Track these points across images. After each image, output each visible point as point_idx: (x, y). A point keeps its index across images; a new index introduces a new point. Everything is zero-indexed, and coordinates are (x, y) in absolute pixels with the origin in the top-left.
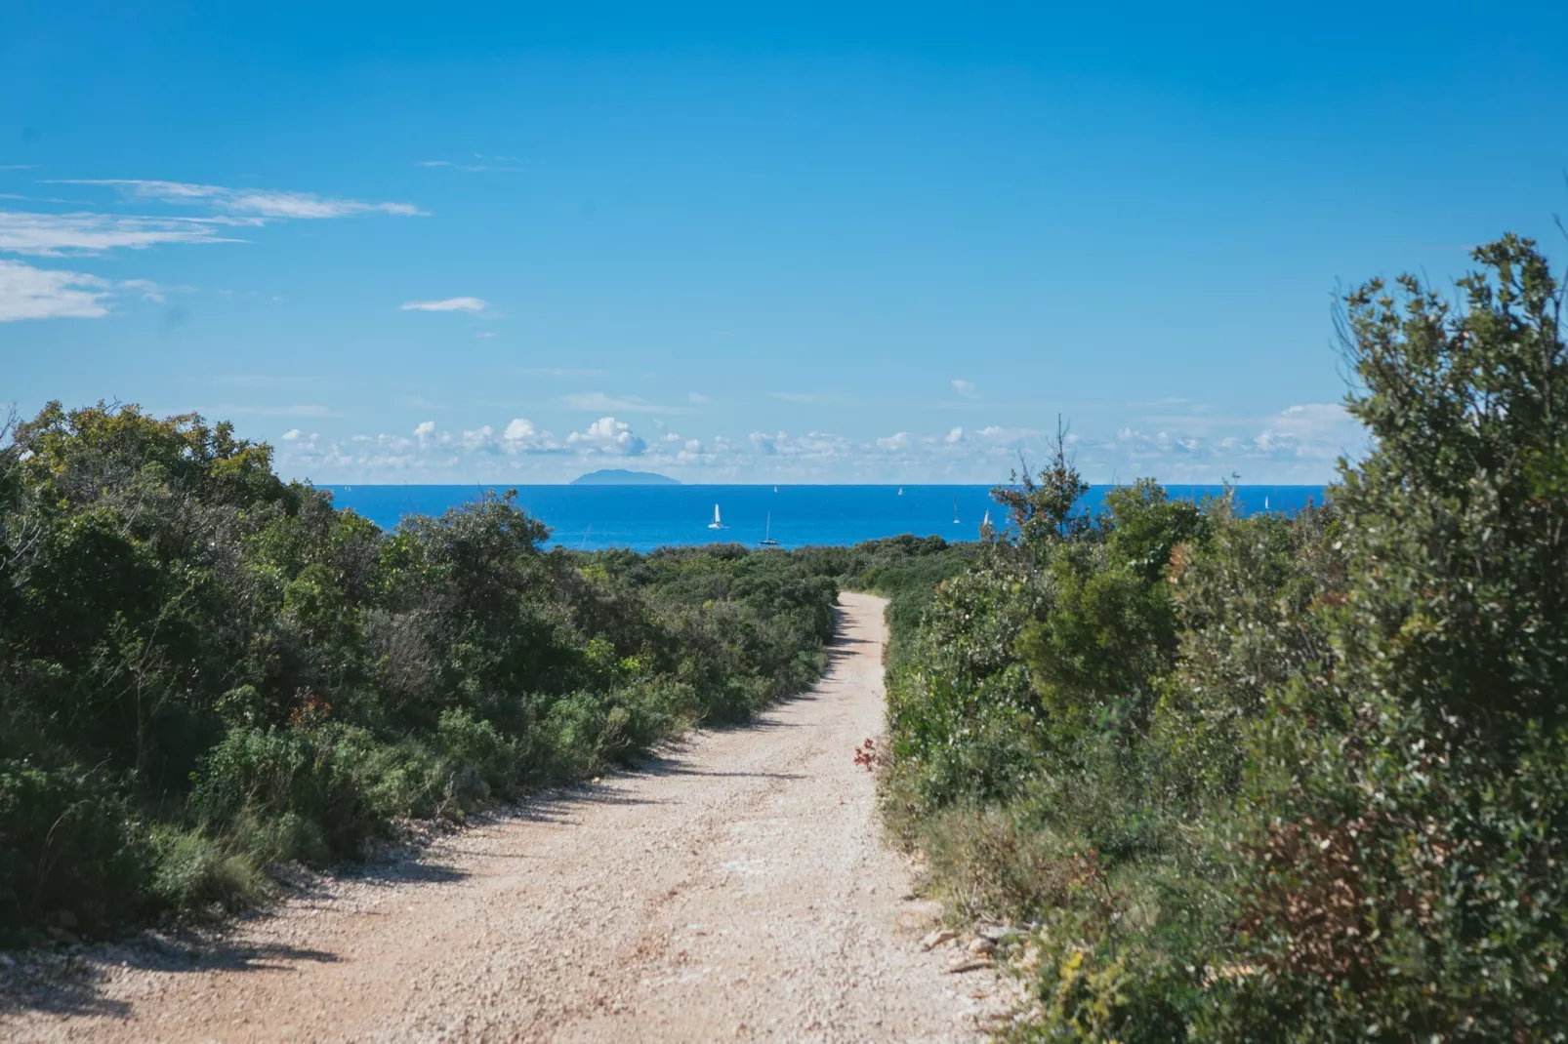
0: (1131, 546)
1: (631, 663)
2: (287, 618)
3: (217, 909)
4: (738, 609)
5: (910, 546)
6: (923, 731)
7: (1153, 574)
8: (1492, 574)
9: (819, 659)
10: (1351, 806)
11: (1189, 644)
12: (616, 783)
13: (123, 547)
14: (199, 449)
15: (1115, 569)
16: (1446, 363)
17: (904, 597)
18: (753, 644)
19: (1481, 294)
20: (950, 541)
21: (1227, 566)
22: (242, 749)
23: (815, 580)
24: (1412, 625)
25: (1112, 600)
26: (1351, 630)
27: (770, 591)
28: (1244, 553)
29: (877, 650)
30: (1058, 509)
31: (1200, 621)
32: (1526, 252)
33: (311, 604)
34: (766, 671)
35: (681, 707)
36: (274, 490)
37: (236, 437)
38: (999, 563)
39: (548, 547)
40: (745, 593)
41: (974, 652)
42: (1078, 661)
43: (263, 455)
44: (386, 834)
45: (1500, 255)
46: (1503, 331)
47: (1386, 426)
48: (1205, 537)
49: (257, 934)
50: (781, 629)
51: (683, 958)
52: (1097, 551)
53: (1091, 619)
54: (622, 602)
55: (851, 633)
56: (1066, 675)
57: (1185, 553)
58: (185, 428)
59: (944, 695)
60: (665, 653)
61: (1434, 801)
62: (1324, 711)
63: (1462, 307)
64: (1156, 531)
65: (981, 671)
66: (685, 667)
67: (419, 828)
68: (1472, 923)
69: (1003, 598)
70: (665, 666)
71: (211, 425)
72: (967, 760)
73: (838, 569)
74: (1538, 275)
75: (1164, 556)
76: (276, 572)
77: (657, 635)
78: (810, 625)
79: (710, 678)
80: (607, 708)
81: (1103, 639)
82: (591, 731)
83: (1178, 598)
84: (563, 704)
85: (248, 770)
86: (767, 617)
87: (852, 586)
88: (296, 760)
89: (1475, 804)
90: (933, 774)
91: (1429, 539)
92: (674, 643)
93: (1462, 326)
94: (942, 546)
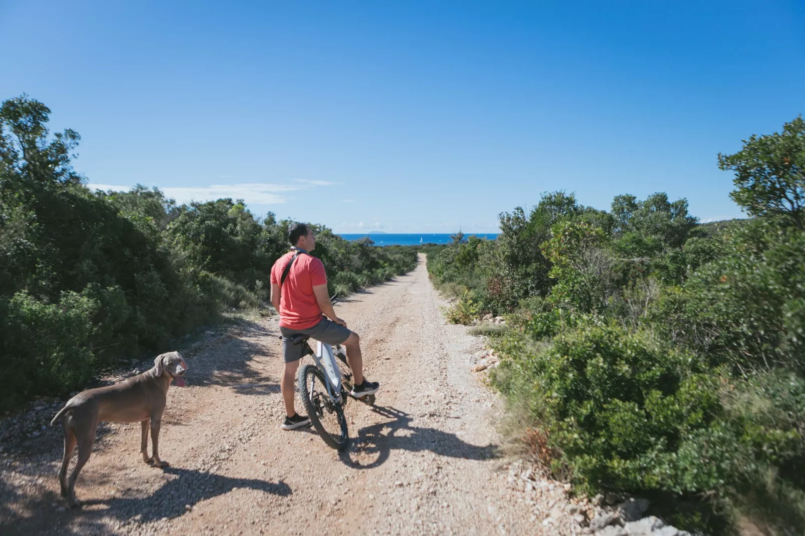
0: (472, 244)
1: (386, 264)
2: (340, 256)
3: (343, 296)
4: (401, 256)
5: (430, 245)
6: (440, 272)
7: (475, 248)
8: (516, 247)
9: (415, 265)
10: (499, 275)
11: (480, 257)
12: (387, 283)
13: (321, 245)
14: (320, 229)
15: (469, 248)
16: (511, 222)
17: (430, 254)
18: (404, 262)
19: (515, 214)
20: (437, 244)
21: (485, 247)
22: (341, 275)
23: (414, 251)
24: (506, 253)
25: (469, 252)
26: (499, 254)
27: (406, 253)
28: (487, 245)
29: (425, 263)
30: (460, 239)
31: (481, 254)
32: (521, 208)
33: (344, 254)
34: (406, 267)
35: (394, 272)
36: (333, 236)
37: (326, 227)
38: (451, 247)
39: (374, 245)
40: (401, 253)
41: (447, 261)
42: (464, 261)
43: (331, 230)
44: (360, 288)
45: (518, 209)
46: (518, 218)
47: (503, 230)
48: (482, 243)
49: (348, 299)
50: (408, 259)
51: (409, 302)
52: (466, 245)
53: (466, 255)
54: (383, 255)
55: (420, 260)
56: (462, 263)
57: (479, 245)
58: (318, 226)
59: (443, 267)
60: (391, 263)
61: (508, 275)
62: (497, 265)
63: (513, 215)
64: (475, 243)
65: (448, 263)
66: (394, 265)
67: (364, 288)
68: (512, 288)
69: (452, 252)
70: (391, 265)
71: (322, 225)
72: (447, 277)
73: (418, 249)
74: (522, 211)
75: (476, 246)
76: (337, 249)
77: (389, 260)
78: (413, 259)
79: (398, 268)
80: (385, 271)
81: (468, 258)
82: (383, 275)
83: (478, 251)
84: (378, 271)
85: (342, 277)
86: (406, 257)
87: (420, 252)
88: (349, 276)
89: (513, 274)
90: (442, 278)
91: (508, 243)
92: (392, 261)
93: (513, 217)
94: (436, 245)
